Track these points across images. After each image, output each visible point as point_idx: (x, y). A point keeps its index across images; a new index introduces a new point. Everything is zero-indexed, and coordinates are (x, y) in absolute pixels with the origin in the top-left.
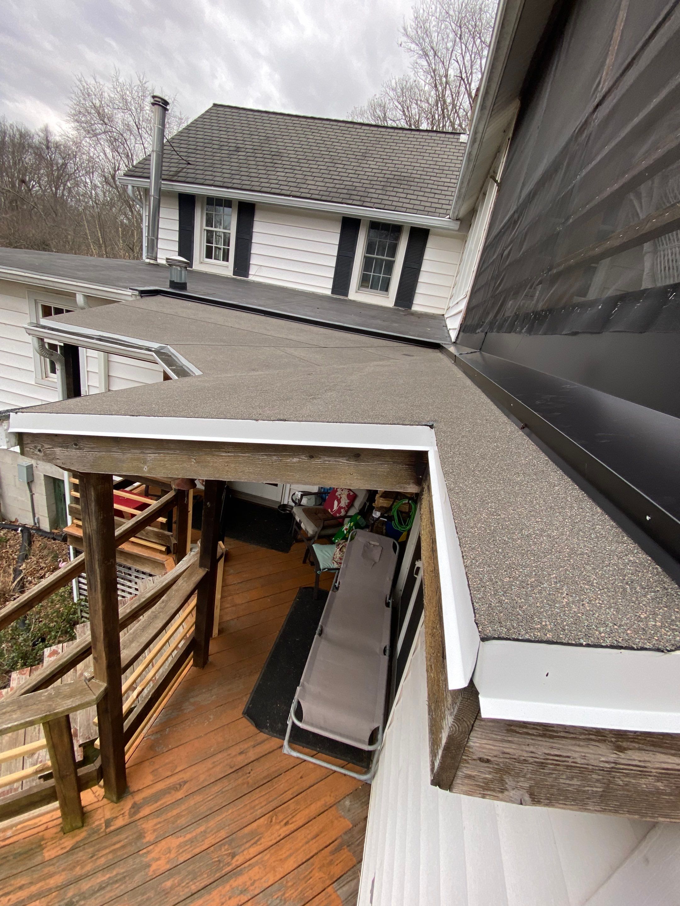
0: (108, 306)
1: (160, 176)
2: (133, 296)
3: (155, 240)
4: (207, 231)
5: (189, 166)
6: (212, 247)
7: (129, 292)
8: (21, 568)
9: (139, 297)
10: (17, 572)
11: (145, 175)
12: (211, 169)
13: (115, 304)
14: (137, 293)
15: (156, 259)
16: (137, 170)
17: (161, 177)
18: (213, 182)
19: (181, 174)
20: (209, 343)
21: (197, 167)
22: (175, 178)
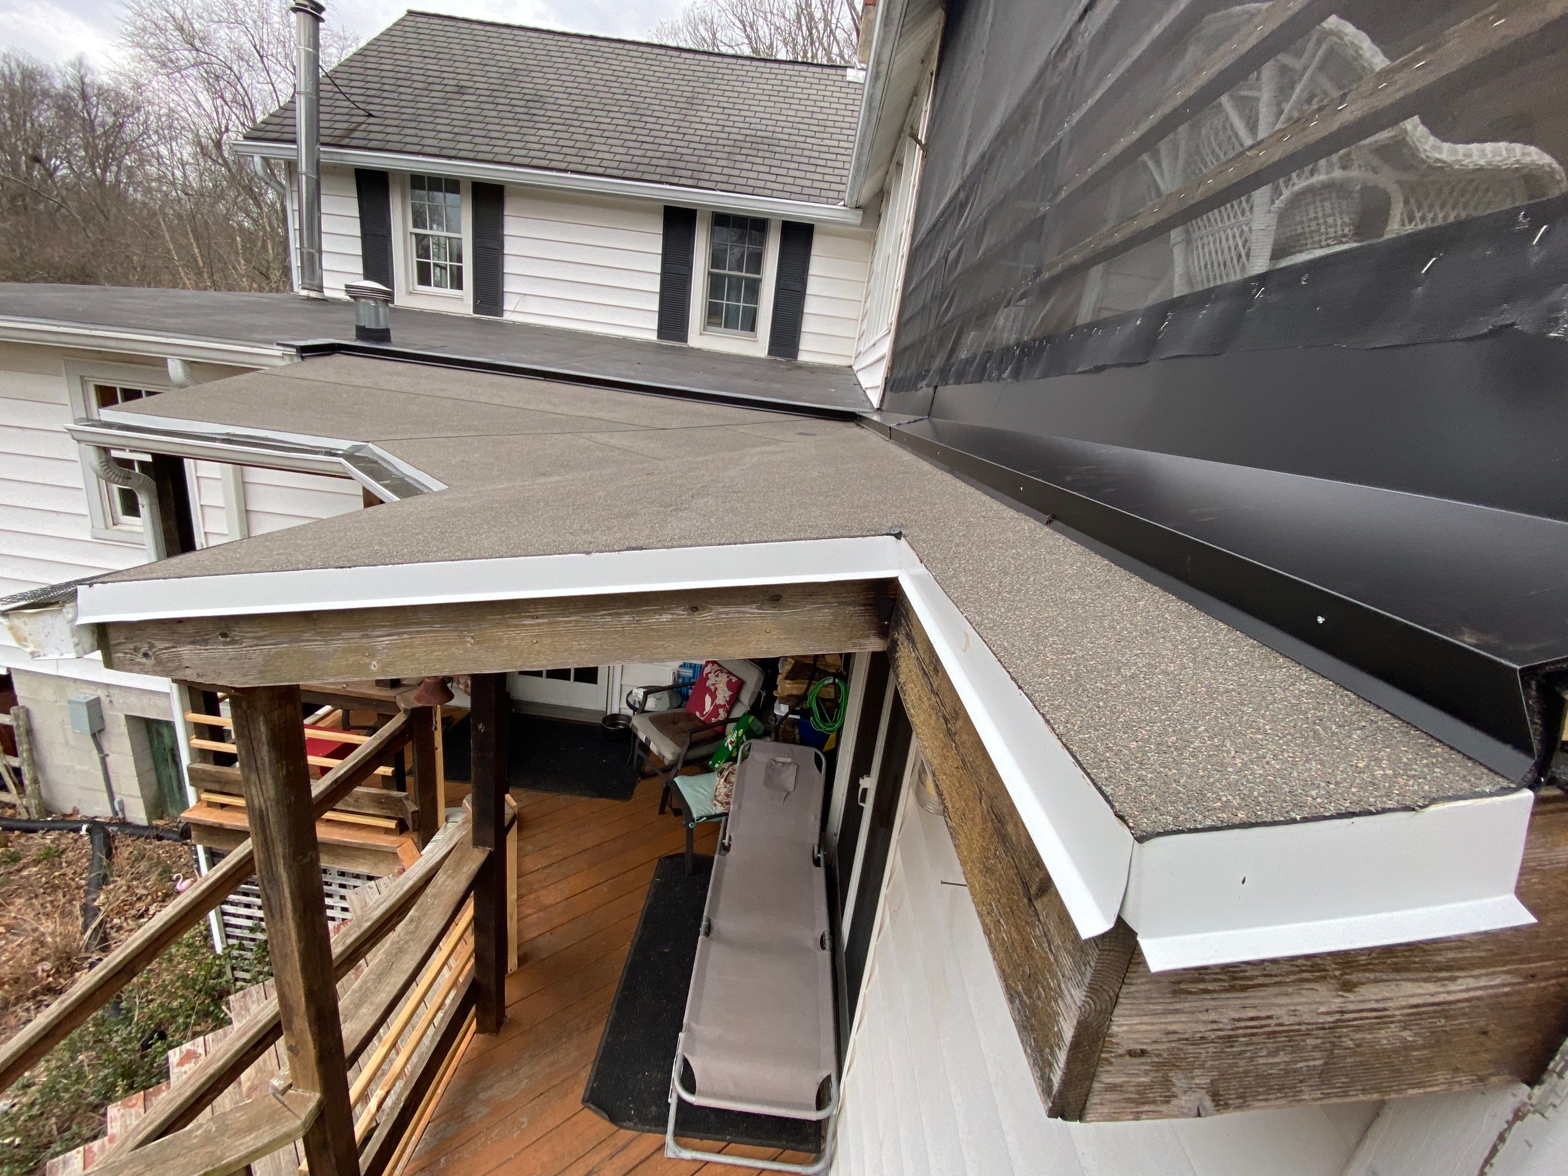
0: (236, 378)
1: (316, 138)
2: (287, 358)
3: (317, 255)
4: (416, 235)
5: (371, 120)
6: (429, 264)
7: (277, 351)
8: (96, 904)
9: (297, 360)
10: (89, 911)
11: (286, 136)
12: (413, 124)
13: (251, 374)
14: (293, 351)
15: (320, 289)
16: (269, 128)
17: (318, 140)
18: (420, 147)
19: (356, 134)
20: (449, 434)
21: (387, 122)
22: (346, 141)
